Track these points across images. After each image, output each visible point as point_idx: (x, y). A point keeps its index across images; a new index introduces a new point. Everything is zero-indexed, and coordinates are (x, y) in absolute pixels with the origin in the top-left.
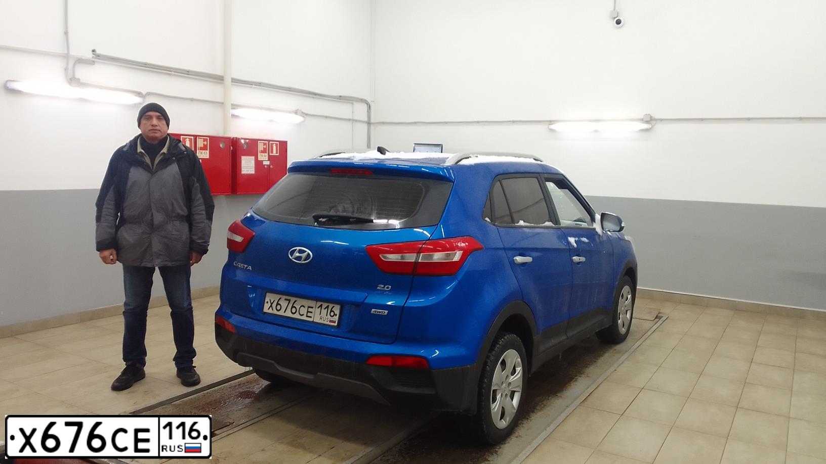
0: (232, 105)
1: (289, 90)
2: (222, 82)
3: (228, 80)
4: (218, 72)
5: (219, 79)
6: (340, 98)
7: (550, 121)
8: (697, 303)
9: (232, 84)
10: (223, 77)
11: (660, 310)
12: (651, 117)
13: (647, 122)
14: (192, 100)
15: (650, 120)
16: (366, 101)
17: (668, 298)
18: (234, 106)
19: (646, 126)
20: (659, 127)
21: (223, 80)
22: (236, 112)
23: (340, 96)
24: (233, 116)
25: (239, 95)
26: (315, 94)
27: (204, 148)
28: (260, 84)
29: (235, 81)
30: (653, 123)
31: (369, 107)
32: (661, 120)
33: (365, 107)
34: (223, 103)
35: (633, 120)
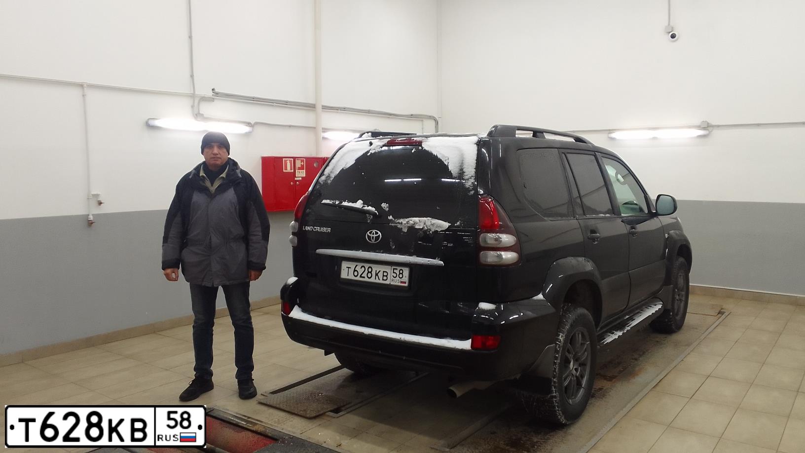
0: (323, 129)
1: (368, 112)
2: (314, 109)
3: (319, 108)
4: (311, 101)
5: (311, 107)
6: (412, 117)
7: (609, 130)
8: (758, 299)
9: (322, 111)
10: (314, 105)
11: (722, 306)
12: (708, 123)
13: (704, 129)
14: (290, 126)
15: (707, 127)
16: (434, 117)
17: (730, 295)
18: (325, 130)
19: (701, 132)
20: (716, 133)
21: (315, 107)
22: (326, 135)
23: (412, 115)
24: (324, 138)
25: (328, 119)
26: (391, 115)
27: (301, 168)
28: (344, 109)
29: (325, 108)
30: (710, 129)
31: (437, 123)
32: (718, 126)
33: (433, 123)
34: (315, 128)
35: (690, 127)
